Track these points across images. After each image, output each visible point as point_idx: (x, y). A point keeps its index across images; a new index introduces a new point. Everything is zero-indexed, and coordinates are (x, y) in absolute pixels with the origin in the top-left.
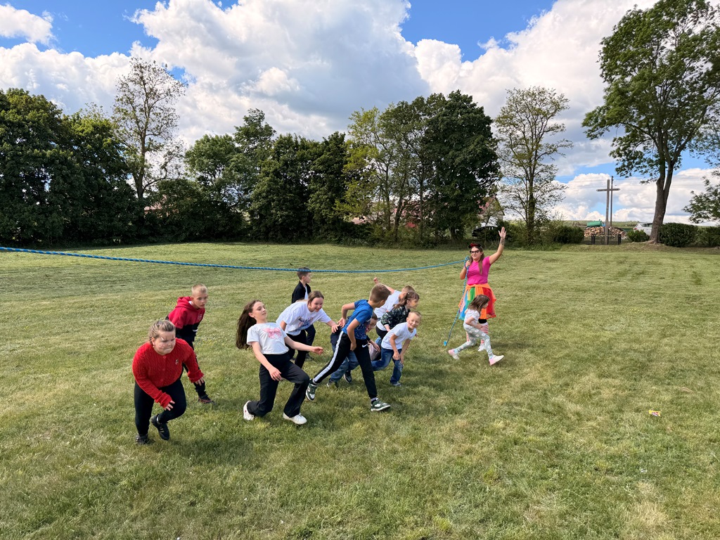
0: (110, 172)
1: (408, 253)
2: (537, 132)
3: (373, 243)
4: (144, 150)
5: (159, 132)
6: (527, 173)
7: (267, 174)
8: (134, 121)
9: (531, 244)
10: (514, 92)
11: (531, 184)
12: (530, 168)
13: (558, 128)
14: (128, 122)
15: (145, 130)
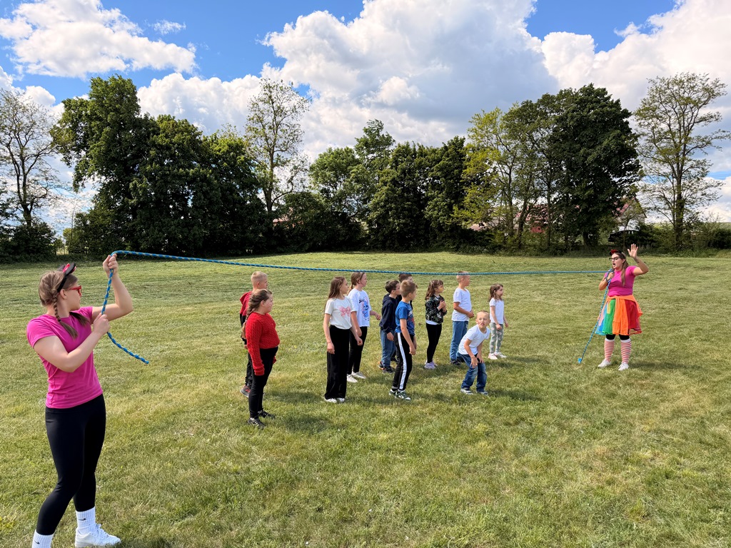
0: (242, 188)
1: (533, 260)
2: (686, 124)
3: (494, 250)
4: (273, 166)
5: (285, 148)
6: (673, 170)
7: (385, 183)
8: (264, 138)
9: (680, 249)
10: (656, 81)
11: (679, 182)
12: (678, 164)
13: (712, 117)
14: (259, 140)
15: (273, 147)
